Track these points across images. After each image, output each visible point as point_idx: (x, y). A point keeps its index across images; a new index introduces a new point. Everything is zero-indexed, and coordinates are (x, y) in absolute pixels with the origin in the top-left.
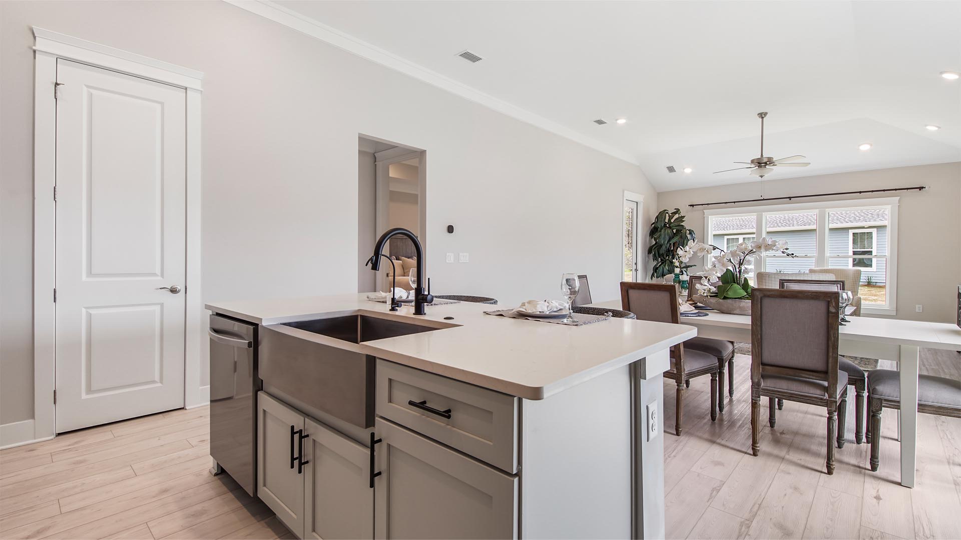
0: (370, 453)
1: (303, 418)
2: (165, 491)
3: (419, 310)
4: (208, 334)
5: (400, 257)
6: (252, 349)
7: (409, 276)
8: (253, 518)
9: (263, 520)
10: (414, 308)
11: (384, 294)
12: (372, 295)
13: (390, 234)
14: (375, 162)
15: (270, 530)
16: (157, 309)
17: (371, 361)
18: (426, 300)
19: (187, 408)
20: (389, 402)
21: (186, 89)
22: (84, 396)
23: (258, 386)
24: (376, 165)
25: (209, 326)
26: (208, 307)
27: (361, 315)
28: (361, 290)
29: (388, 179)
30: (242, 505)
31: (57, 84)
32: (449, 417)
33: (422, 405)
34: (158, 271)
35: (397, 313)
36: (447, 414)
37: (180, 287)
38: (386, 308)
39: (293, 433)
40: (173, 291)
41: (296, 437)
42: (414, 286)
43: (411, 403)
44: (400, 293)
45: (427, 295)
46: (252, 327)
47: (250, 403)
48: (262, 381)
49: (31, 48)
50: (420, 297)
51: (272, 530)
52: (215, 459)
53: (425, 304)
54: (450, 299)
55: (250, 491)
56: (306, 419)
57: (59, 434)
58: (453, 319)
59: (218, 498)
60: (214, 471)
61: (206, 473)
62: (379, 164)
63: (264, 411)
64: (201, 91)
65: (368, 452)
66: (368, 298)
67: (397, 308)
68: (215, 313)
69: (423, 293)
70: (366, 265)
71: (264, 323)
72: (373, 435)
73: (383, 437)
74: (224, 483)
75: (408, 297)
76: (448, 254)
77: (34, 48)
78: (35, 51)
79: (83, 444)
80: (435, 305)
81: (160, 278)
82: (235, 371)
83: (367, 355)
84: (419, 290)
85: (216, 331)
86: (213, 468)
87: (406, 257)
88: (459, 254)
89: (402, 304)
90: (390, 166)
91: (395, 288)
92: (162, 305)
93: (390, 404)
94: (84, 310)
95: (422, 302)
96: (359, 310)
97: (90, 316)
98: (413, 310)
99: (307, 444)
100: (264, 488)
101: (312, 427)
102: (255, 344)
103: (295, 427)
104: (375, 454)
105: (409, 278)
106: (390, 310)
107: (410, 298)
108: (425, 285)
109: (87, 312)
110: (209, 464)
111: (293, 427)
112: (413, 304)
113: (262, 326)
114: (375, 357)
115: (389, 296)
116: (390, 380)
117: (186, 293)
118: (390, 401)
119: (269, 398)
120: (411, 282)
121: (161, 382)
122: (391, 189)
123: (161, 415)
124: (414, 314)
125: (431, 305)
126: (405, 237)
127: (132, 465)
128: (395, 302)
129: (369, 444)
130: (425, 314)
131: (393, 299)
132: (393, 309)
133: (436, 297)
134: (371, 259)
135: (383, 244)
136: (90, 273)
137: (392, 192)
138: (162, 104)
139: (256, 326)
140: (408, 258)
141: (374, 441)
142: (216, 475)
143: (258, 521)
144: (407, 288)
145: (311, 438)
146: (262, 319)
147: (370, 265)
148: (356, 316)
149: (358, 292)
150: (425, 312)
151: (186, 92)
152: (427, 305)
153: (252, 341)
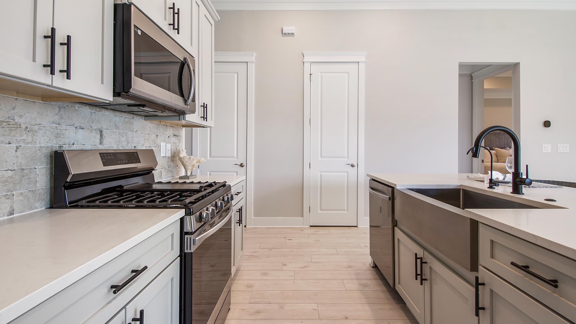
0: (475, 291)
1: (422, 251)
2: (350, 267)
3: (516, 189)
4: (368, 190)
5: (494, 148)
6: (391, 201)
7: (505, 163)
8: (393, 300)
9: (399, 304)
10: (512, 188)
11: (482, 176)
12: (470, 175)
13: (488, 130)
14: (472, 79)
15: (402, 311)
16: (346, 174)
17: (474, 224)
18: (525, 183)
19: (358, 227)
20: (491, 258)
21: (358, 62)
22: (319, 211)
23: (395, 224)
24: (472, 82)
25: (369, 186)
26: (368, 175)
27: (462, 189)
28: (460, 172)
29: (483, 90)
30: (386, 290)
31: (311, 74)
32: (556, 286)
33: (525, 268)
34: (346, 156)
35: (494, 191)
36: (554, 283)
37: (355, 164)
38: (485, 186)
39: (416, 258)
40: (352, 166)
41: (419, 261)
42: (512, 170)
43: (512, 263)
44: (497, 175)
45: (525, 179)
46: (391, 189)
47: (390, 232)
48: (397, 221)
49: (303, 61)
50: (518, 179)
51: (404, 313)
52: (372, 258)
53: (523, 186)
54: (549, 184)
55: (391, 282)
56: (425, 251)
57: (311, 226)
58: (555, 201)
59: (374, 281)
60: (372, 265)
61: (368, 264)
62: (475, 81)
63: (398, 239)
64: (365, 62)
65: (473, 290)
66: (468, 177)
67: (494, 186)
68: (371, 179)
69: (521, 177)
70: (467, 154)
71: (398, 187)
72: (477, 278)
73: (486, 282)
74: (377, 274)
75: (504, 179)
76: (544, 145)
77: (304, 61)
78: (304, 63)
79: (319, 233)
80: (533, 187)
81: (347, 159)
82: (381, 212)
83: (471, 219)
84: (516, 174)
85: (372, 189)
86: (371, 263)
87: (499, 148)
88: (557, 145)
89: (500, 184)
90: (484, 80)
91: (493, 172)
92: (348, 172)
93: (492, 259)
94: (319, 173)
95: (521, 184)
96: (461, 185)
97: (321, 175)
98: (511, 190)
99: (426, 268)
100: (399, 285)
101: (428, 258)
102: (392, 199)
103: (417, 255)
104: (479, 293)
105: (506, 164)
106: (488, 188)
107: (506, 180)
108: (523, 170)
109: (320, 174)
110: (369, 260)
111: (416, 254)
112: (511, 185)
113: (396, 189)
114: (478, 221)
115: (487, 178)
116: (492, 242)
117: (358, 167)
118: (492, 256)
119: (401, 232)
120: (507, 168)
121: (347, 210)
122: (485, 97)
123: (347, 227)
124: (511, 193)
125: (529, 187)
126: (503, 132)
127: (337, 249)
128: (493, 182)
129: (474, 284)
130: (523, 194)
131: (491, 180)
132: (491, 187)
133: (534, 181)
134: (472, 149)
135: (482, 138)
136: (321, 156)
137: (486, 100)
138: (348, 73)
139: (393, 188)
140: (502, 149)
141: (478, 284)
142: (373, 267)
143: (396, 304)
144: (504, 172)
145: (429, 265)
146: (396, 185)
147: (471, 153)
148: (459, 189)
149: (459, 173)
150: (523, 192)
151: (359, 64)
152: (525, 187)
153: (391, 196)
